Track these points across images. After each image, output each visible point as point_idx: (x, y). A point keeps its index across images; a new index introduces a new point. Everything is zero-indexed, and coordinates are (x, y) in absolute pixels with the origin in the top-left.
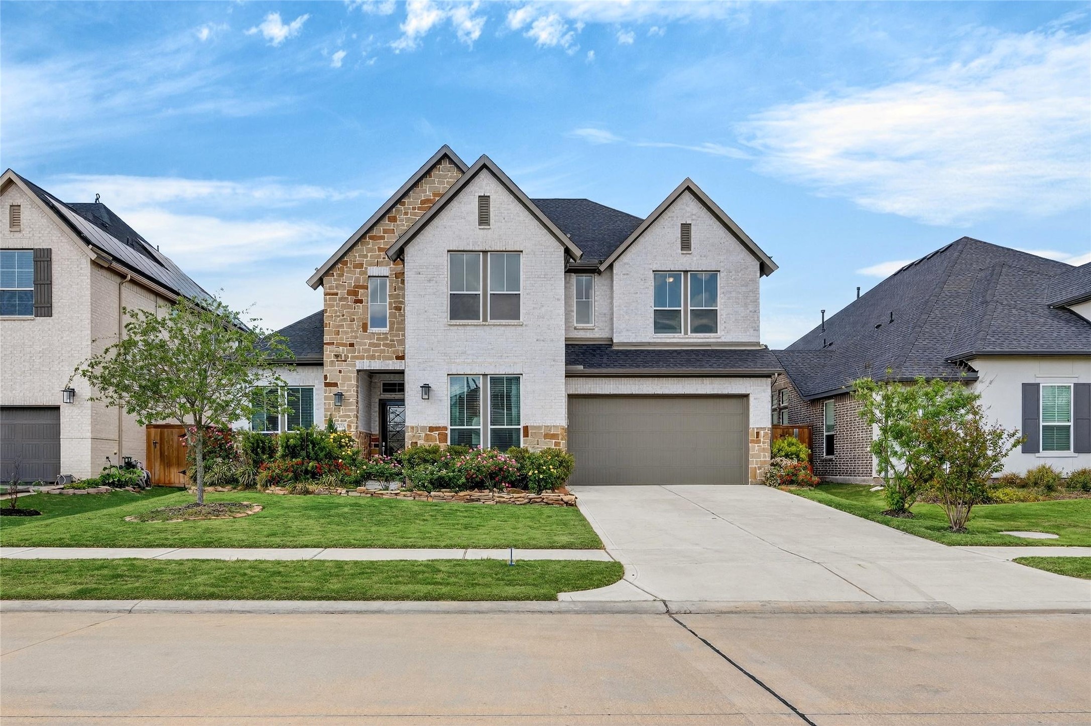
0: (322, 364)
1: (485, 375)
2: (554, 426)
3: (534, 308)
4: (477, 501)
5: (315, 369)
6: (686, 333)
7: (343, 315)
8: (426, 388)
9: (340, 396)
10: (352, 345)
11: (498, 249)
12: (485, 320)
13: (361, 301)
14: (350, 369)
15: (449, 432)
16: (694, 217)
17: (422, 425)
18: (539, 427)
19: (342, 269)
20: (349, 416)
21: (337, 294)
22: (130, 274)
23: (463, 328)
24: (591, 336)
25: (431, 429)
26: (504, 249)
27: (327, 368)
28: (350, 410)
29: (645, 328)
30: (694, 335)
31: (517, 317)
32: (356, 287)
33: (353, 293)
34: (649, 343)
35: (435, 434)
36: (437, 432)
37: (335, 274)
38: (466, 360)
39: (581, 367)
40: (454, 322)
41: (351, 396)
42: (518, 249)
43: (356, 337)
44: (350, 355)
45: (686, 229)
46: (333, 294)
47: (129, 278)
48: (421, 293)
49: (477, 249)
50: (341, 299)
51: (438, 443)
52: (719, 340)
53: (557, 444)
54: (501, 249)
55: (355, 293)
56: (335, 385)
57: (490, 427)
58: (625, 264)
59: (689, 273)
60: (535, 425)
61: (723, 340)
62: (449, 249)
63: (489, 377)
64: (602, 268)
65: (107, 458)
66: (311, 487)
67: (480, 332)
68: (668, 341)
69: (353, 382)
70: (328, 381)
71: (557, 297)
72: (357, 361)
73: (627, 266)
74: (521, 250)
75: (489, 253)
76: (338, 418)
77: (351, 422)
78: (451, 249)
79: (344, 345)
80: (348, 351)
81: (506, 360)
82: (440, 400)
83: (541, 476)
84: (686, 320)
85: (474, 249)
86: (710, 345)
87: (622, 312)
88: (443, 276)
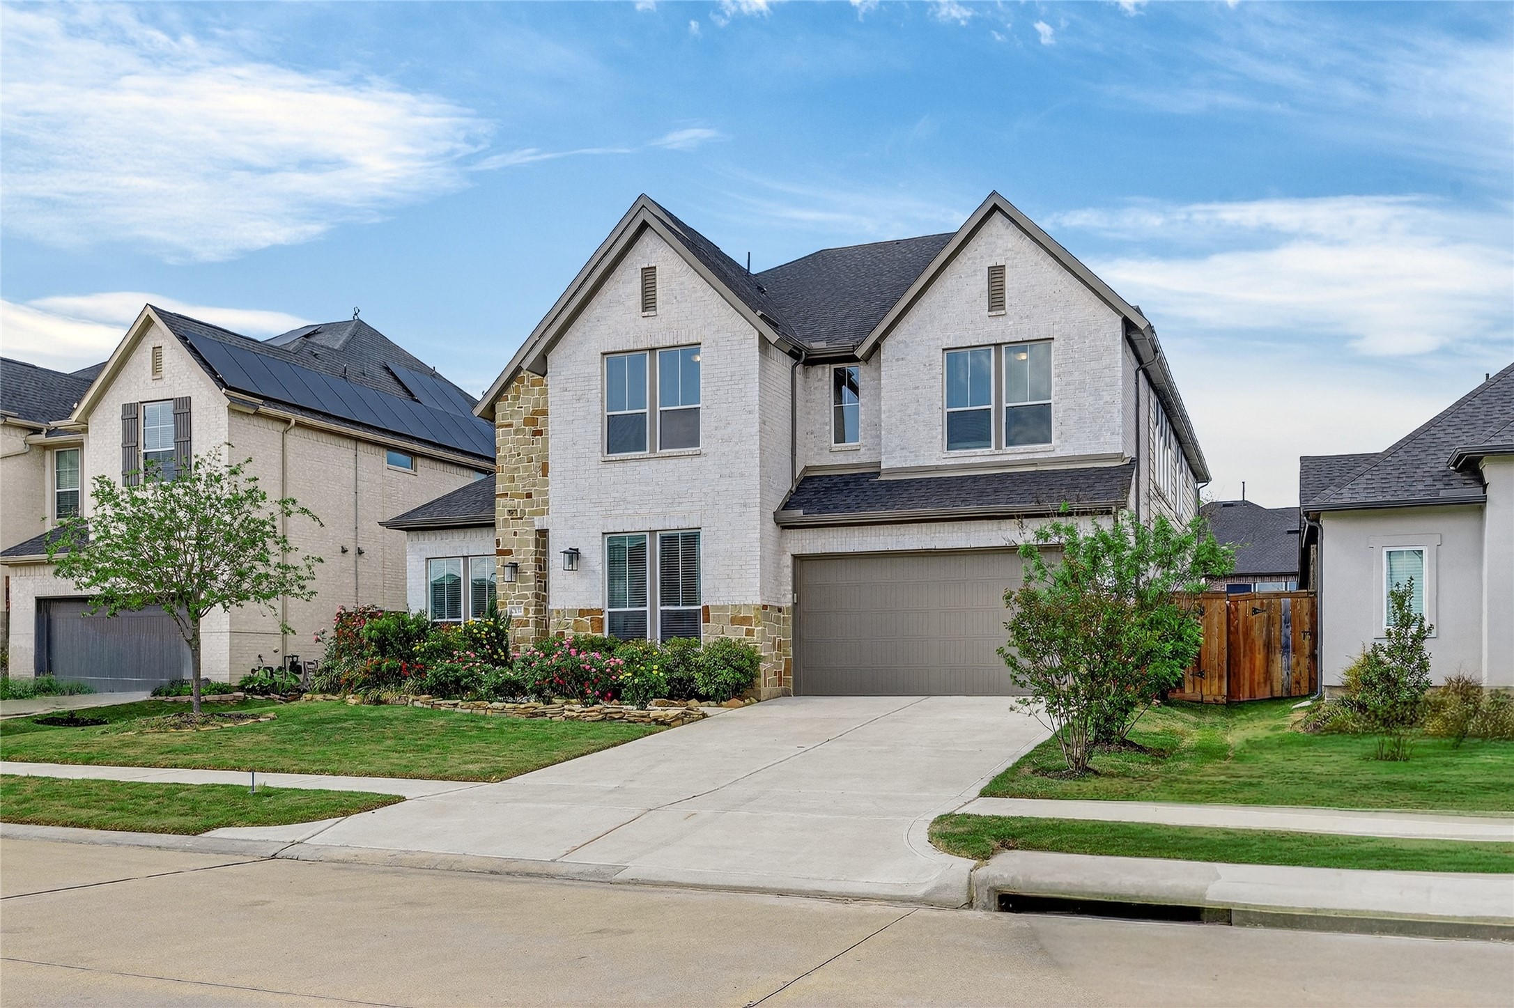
0: (493, 525)
1: (653, 532)
2: (744, 605)
3: (716, 428)
4: (542, 716)
5: (485, 530)
6: (998, 447)
7: (519, 455)
8: (573, 555)
9: (514, 566)
10: (529, 496)
11: (668, 345)
12: (653, 450)
13: (539, 433)
14: (528, 529)
15: (606, 616)
16: (1009, 254)
17: (570, 608)
18: (724, 608)
19: (517, 390)
20: (526, 597)
21: (510, 425)
22: (294, 417)
23: (622, 464)
24: (855, 461)
25: (583, 613)
26: (676, 344)
27: (500, 529)
28: (527, 588)
29: (931, 442)
30: (1011, 449)
31: (696, 443)
32: (535, 412)
33: (530, 421)
34: (937, 467)
35: (587, 620)
36: (590, 617)
37: (509, 397)
38: (626, 512)
39: (800, 512)
40: (613, 456)
41: (528, 567)
42: (695, 341)
43: (534, 485)
44: (527, 510)
45: (996, 274)
46: (507, 426)
47: (293, 422)
48: (568, 419)
49: (640, 347)
50: (517, 432)
51: (590, 632)
52: (1053, 455)
53: (749, 633)
54: (671, 344)
55: (533, 422)
56: (509, 552)
57: (659, 608)
58: (899, 343)
59: (1003, 347)
60: (718, 604)
61: (1058, 453)
62: (603, 351)
63: (658, 533)
64: (859, 353)
65: (260, 656)
66: (387, 695)
67: (644, 467)
68: (973, 460)
69: (531, 548)
70: (500, 548)
71: (748, 409)
72: (535, 517)
73: (901, 346)
74: (699, 341)
75: (658, 352)
76: (513, 600)
77: (529, 604)
78: (606, 351)
79: (519, 496)
80: (525, 506)
81: (678, 509)
82: (594, 571)
83: (636, 681)
84: (998, 426)
85: (635, 348)
86: (1035, 465)
87: (894, 420)
88: (596, 391)
